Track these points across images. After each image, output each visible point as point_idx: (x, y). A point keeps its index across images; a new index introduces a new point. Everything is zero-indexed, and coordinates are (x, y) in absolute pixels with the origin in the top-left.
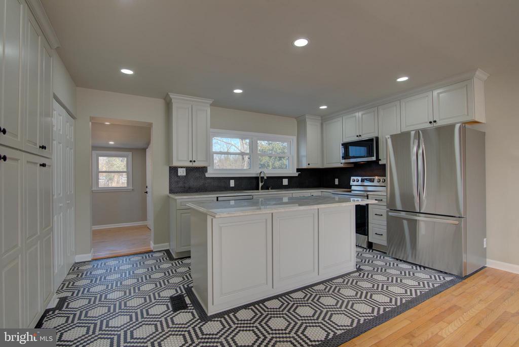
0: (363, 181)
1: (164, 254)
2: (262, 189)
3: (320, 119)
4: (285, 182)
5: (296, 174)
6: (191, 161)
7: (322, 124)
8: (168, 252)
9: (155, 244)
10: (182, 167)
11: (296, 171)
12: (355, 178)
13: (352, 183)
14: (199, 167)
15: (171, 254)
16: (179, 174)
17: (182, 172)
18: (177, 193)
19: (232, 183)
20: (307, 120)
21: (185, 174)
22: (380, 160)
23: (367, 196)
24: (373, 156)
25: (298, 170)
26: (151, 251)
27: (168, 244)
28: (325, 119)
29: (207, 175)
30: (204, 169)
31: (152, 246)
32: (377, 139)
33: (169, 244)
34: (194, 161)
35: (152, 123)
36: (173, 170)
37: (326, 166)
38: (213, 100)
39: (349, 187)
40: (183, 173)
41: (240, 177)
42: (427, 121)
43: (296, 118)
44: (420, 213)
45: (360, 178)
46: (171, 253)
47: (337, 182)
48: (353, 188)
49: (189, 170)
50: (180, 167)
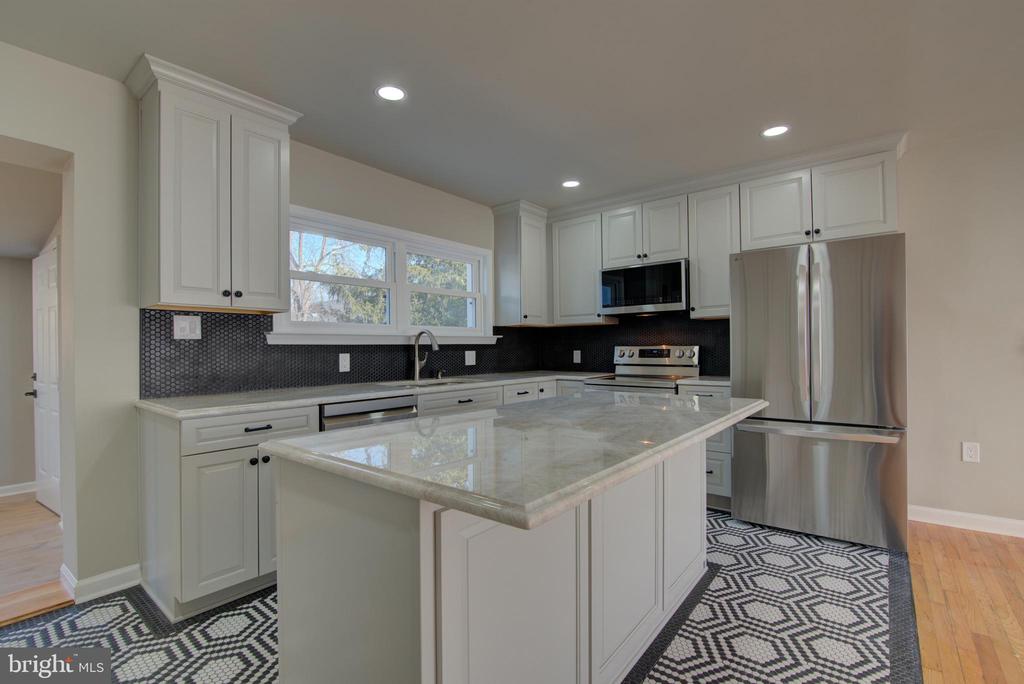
0: (642, 354)
1: (125, 610)
2: (422, 376)
3: (546, 214)
4: (470, 358)
5: (492, 340)
6: (226, 294)
7: (549, 229)
8: (137, 596)
9: (81, 576)
10: (187, 313)
11: (492, 332)
12: (627, 350)
13: (617, 359)
14: (246, 316)
15: (154, 605)
16: (178, 335)
17: (187, 329)
18: (168, 396)
19: (345, 363)
20: (521, 213)
21: (197, 335)
22: (693, 309)
23: (676, 388)
24: (680, 301)
25: (497, 330)
26: (68, 607)
27: (136, 566)
28: (558, 214)
29: (272, 339)
30: (262, 321)
31: (70, 585)
32: (688, 263)
33: (141, 568)
34: (239, 294)
35: (70, 156)
36: (155, 322)
37: (560, 321)
38: (302, 115)
39: (608, 367)
40: (192, 330)
41: (364, 346)
42: (799, 229)
43: (492, 207)
44: (811, 422)
45: (636, 350)
46: (150, 601)
47: (577, 357)
48: (619, 370)
49: (213, 321)
50: (179, 313)
